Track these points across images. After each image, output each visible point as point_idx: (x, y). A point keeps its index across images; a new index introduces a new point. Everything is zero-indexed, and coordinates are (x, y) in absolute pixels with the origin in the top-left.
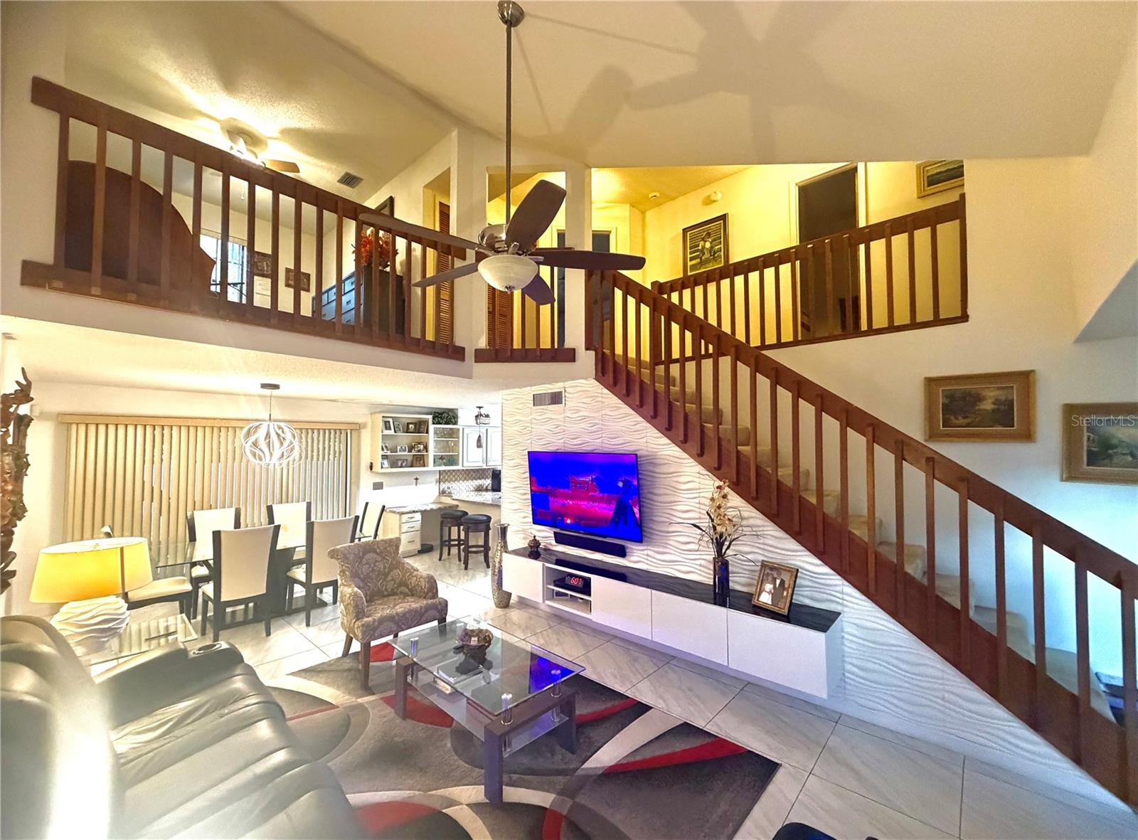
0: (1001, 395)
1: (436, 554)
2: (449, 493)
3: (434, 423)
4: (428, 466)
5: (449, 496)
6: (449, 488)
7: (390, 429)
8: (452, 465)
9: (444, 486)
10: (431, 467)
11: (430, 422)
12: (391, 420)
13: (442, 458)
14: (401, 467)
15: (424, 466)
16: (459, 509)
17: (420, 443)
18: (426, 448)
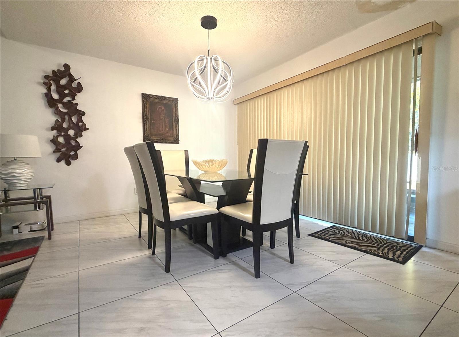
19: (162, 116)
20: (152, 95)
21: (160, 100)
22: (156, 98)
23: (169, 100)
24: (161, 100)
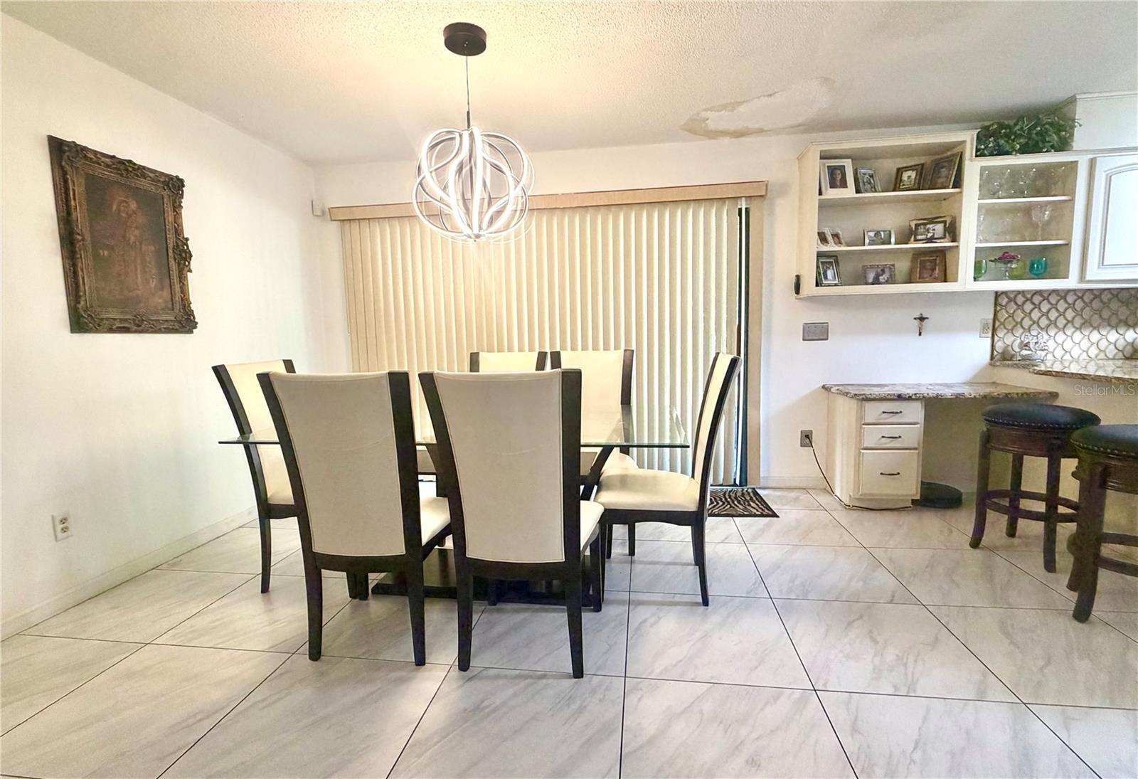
1: (964, 521)
2: (1025, 358)
3: (980, 153)
4: (956, 280)
5: (1024, 367)
6: (1025, 346)
7: (844, 184)
8: (1038, 276)
9: (1008, 340)
10: (965, 279)
11: (969, 150)
12: (848, 164)
13: (1005, 257)
14: (876, 282)
15: (945, 281)
16: (1059, 403)
17: (932, 221)
18: (952, 231)
19: (133, 235)
20: (95, 153)
21: (122, 175)
22: (108, 166)
23: (153, 180)
24: (125, 174)
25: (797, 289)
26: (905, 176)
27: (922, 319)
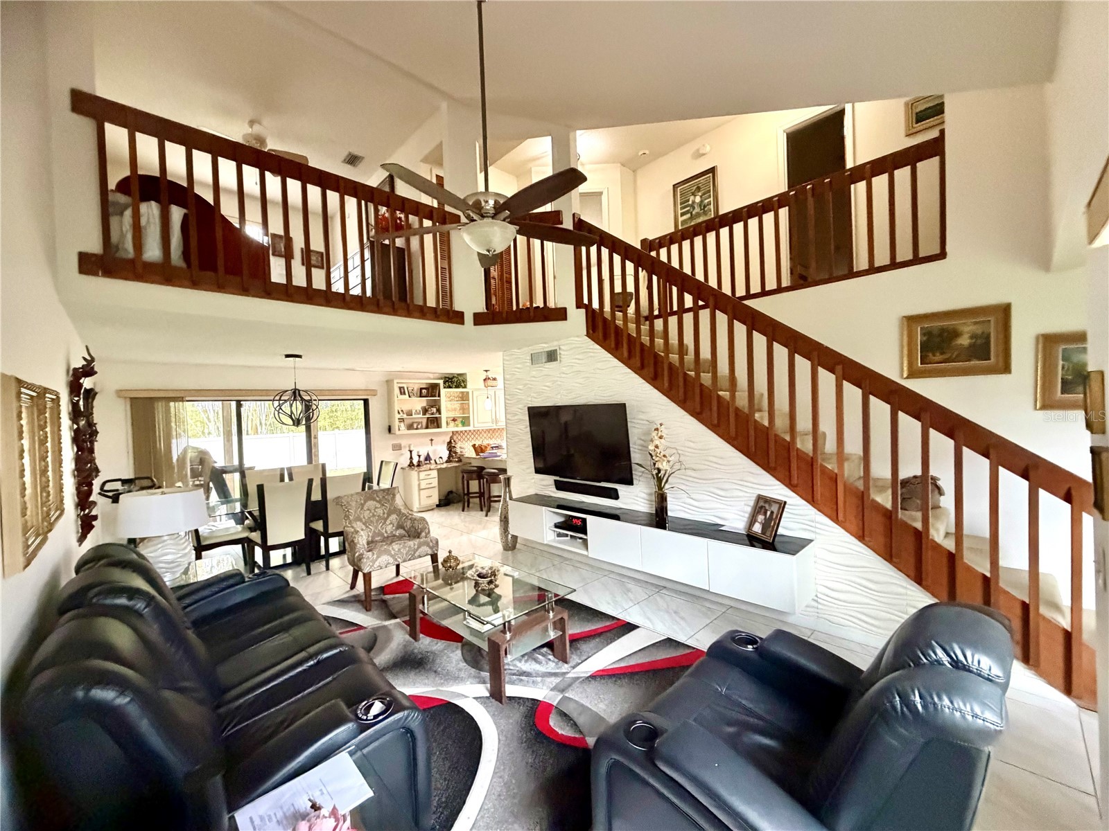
0: (978, 329)
3: (445, 387)
4: (441, 428)
7: (405, 394)
8: (464, 426)
10: (444, 428)
11: (442, 386)
12: (405, 386)
13: (454, 420)
14: (417, 429)
15: (438, 428)
17: (433, 406)
18: (439, 411)
25: (390, 430)
26: (423, 391)
27: (432, 440)
